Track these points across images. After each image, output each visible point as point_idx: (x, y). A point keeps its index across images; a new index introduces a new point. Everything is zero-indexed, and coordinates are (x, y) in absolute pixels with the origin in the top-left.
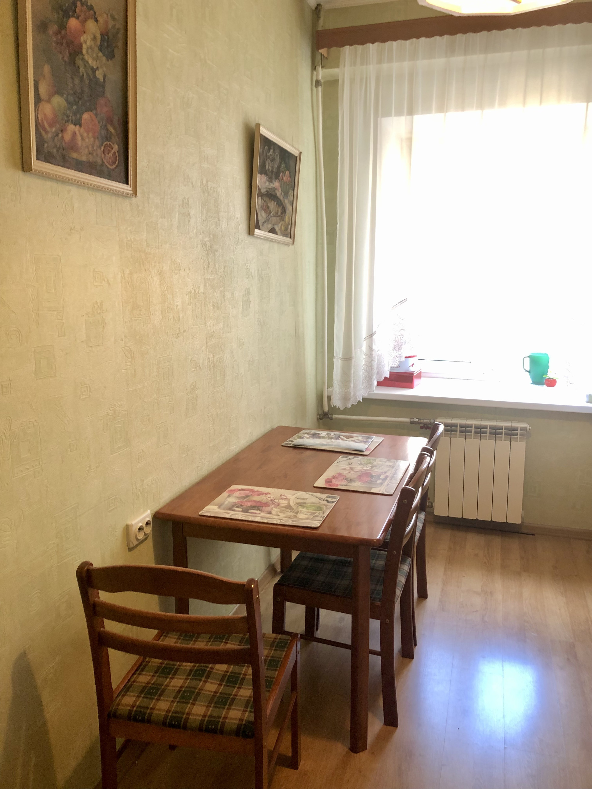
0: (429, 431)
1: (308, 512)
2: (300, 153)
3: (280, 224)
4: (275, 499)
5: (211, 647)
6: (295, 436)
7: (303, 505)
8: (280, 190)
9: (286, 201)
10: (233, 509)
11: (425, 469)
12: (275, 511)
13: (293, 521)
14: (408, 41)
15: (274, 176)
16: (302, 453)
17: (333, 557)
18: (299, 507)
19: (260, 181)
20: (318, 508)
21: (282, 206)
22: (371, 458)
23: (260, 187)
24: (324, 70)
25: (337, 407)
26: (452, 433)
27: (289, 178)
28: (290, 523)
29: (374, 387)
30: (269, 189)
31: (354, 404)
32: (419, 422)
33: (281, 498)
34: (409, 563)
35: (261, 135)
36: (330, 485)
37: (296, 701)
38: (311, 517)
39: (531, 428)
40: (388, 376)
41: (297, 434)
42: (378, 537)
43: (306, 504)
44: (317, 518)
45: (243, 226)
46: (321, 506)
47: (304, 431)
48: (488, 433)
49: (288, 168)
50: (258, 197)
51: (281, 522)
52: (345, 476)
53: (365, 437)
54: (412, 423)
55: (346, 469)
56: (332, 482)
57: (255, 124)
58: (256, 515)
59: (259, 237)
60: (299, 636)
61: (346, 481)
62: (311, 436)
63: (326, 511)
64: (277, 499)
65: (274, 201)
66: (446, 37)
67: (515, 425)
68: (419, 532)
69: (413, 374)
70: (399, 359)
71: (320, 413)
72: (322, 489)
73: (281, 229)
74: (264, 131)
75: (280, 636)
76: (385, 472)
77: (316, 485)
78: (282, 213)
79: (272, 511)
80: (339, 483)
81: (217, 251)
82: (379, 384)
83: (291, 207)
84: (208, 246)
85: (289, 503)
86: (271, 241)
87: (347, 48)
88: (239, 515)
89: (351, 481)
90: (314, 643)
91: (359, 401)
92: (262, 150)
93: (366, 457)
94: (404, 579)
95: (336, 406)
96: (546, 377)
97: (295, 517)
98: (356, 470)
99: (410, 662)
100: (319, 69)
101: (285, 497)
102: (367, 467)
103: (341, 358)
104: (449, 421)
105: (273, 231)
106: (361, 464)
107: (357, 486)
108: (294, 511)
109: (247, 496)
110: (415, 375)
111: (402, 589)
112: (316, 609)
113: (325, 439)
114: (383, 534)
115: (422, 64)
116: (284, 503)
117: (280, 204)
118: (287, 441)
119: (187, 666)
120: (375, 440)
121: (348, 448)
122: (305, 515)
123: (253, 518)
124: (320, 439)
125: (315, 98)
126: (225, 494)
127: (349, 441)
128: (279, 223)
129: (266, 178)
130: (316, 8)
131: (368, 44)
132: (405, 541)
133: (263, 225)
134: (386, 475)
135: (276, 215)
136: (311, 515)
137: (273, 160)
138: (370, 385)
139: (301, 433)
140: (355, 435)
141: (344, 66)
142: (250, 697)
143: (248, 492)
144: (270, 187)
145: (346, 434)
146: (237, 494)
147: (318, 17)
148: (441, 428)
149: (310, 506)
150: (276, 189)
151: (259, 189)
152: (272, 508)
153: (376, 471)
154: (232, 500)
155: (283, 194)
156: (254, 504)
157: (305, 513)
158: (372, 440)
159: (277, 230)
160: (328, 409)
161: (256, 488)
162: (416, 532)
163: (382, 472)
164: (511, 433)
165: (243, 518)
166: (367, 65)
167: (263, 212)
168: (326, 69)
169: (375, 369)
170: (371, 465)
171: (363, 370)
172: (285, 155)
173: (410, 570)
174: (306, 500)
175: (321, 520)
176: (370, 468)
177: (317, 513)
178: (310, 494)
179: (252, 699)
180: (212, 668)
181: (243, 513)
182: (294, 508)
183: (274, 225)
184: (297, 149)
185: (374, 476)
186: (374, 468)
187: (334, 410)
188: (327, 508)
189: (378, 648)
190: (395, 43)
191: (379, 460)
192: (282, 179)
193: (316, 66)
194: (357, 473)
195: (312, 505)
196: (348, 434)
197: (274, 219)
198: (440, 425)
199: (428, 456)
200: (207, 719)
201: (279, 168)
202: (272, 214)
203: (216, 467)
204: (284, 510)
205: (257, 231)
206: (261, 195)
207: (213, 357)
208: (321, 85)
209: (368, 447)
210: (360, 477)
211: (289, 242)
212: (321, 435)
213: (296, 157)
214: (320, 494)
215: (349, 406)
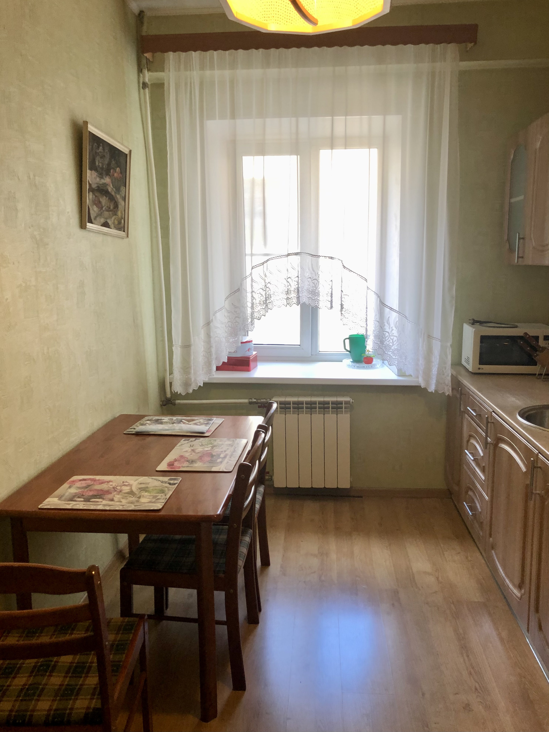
0: (265, 410)
1: (150, 496)
2: (130, 151)
3: (113, 218)
4: (117, 486)
5: (56, 639)
6: (137, 424)
7: (145, 489)
8: (111, 186)
9: (118, 196)
10: (74, 499)
11: (260, 444)
12: (117, 497)
13: (135, 506)
14: (227, 52)
15: (104, 173)
16: (144, 439)
17: (178, 537)
18: (142, 491)
19: (90, 176)
20: (160, 491)
21: (114, 201)
22: (212, 439)
23: (90, 182)
24: (150, 73)
25: (179, 393)
26: (287, 410)
27: (120, 175)
28: (132, 507)
29: (214, 372)
30: (100, 184)
31: (194, 389)
32: (257, 402)
33: (123, 485)
34: (250, 534)
35: (89, 132)
36: (172, 468)
37: (146, 681)
38: (154, 500)
39: (353, 401)
40: (226, 361)
41: (139, 422)
42: (219, 513)
43: (148, 488)
44: (159, 500)
45: (75, 220)
46: (163, 489)
47: (147, 418)
48: (317, 408)
49: (118, 165)
50: (88, 192)
51: (123, 508)
52: (186, 458)
53: (205, 419)
54: (250, 403)
55: (188, 451)
56: (174, 465)
57: (83, 122)
58: (97, 503)
59: (91, 231)
60: (146, 617)
61: (187, 462)
62: (153, 422)
63: (168, 493)
64: (119, 486)
65: (105, 196)
66: (261, 50)
67: (340, 399)
68: (259, 504)
69: (249, 358)
70: (236, 345)
71: (163, 400)
72: (164, 473)
73: (114, 223)
74: (91, 128)
75: (127, 619)
76: (225, 451)
77: (159, 468)
78: (114, 208)
79: (114, 498)
80: (180, 465)
81: (47, 244)
82: (218, 369)
83: (124, 202)
84: (38, 239)
85: (131, 488)
86: (104, 234)
87: (171, 54)
88: (80, 505)
89: (193, 462)
90: (164, 622)
91: (200, 386)
92: (91, 147)
93: (207, 439)
94: (246, 550)
95: (177, 392)
96: (364, 356)
97: (138, 501)
98: (197, 451)
99: (255, 628)
100: (146, 72)
101: (127, 484)
102: (207, 448)
103: (181, 346)
104: (282, 399)
105: (105, 225)
106: (202, 445)
107: (199, 466)
108: (136, 496)
109: (88, 486)
110: (251, 358)
111: (245, 559)
112: (164, 588)
113: (167, 424)
114: (223, 509)
115: (241, 73)
116: (126, 489)
117: (111, 198)
118: (130, 429)
119: (31, 662)
120: (215, 422)
121: (190, 431)
122: (147, 499)
123: (94, 507)
124: (162, 424)
125: (142, 98)
126: (66, 485)
127: (190, 424)
128: (111, 218)
129: (96, 174)
130: (139, 14)
131: (190, 52)
132: (244, 514)
133: (95, 219)
134: (226, 454)
135: (109, 209)
136: (153, 498)
137: (103, 157)
138: (209, 371)
139: (144, 420)
140: (196, 418)
141: (169, 71)
142: (97, 684)
143: (89, 481)
144: (101, 183)
145: (188, 417)
146: (78, 484)
147: (142, 23)
148: (275, 406)
149: (153, 489)
150: (107, 185)
151: (90, 185)
152: (114, 495)
153: (216, 451)
154: (73, 491)
155: (114, 189)
156: (95, 493)
157: (147, 497)
158: (212, 422)
159: (110, 224)
160: (171, 395)
161: (98, 477)
162: (256, 504)
163: (222, 451)
164: (337, 407)
165: (85, 508)
166: (190, 71)
167: (95, 206)
168: (152, 72)
169: (214, 354)
170: (211, 446)
171: (202, 356)
172: (114, 152)
173: (251, 540)
174: (149, 484)
175: (164, 502)
176: (211, 448)
177: (159, 495)
178: (152, 479)
179: (99, 686)
180: (57, 662)
181: (84, 503)
182: (137, 493)
183: (106, 219)
184: (126, 147)
185: (215, 455)
186: (214, 448)
187: (176, 396)
188: (169, 490)
189: (224, 619)
190: (215, 53)
191: (219, 440)
192: (113, 175)
193: (142, 69)
194: (199, 454)
195: (155, 488)
196: (189, 417)
197: (106, 214)
198: (274, 403)
199: (263, 432)
200: (52, 712)
201: (109, 164)
202: (104, 209)
203: (56, 459)
204: (126, 496)
205: (89, 225)
206: (91, 190)
207: (48, 349)
208: (148, 87)
209: (209, 429)
210: (201, 458)
211: (123, 235)
212: (163, 421)
213: (127, 155)
214: (162, 477)
215: (191, 391)
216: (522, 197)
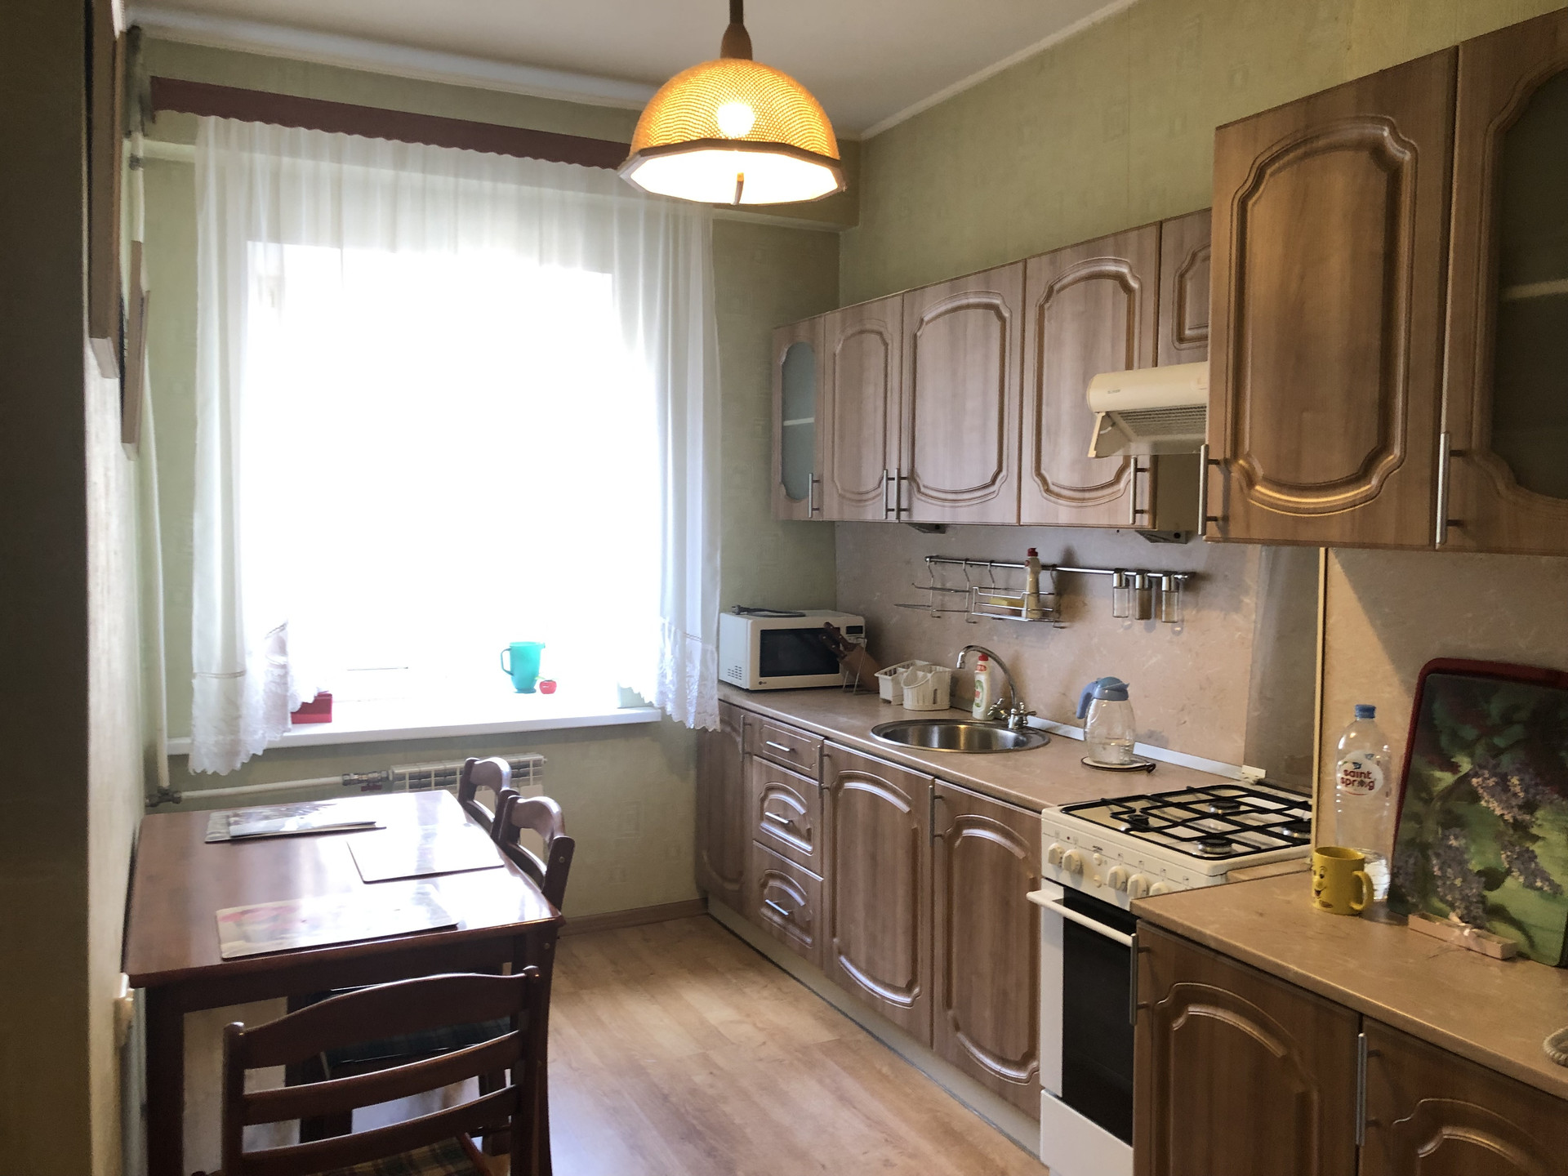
24: (147, 141)
25: (202, 772)
29: (290, 723)
31: (244, 761)
32: (360, 779)
39: (547, 759)
67: (523, 758)
71: (150, 793)
87: (212, 119)
91: (256, 755)
96: (538, 679)
100: (140, 137)
104: (414, 769)
110: (331, 697)
130: (129, 30)
141: (206, 145)
147: (135, 51)
160: (173, 782)
168: (149, 139)
169: (290, 688)
187: (190, 781)
193: (130, 132)
208: (142, 167)
216: (811, 420)
